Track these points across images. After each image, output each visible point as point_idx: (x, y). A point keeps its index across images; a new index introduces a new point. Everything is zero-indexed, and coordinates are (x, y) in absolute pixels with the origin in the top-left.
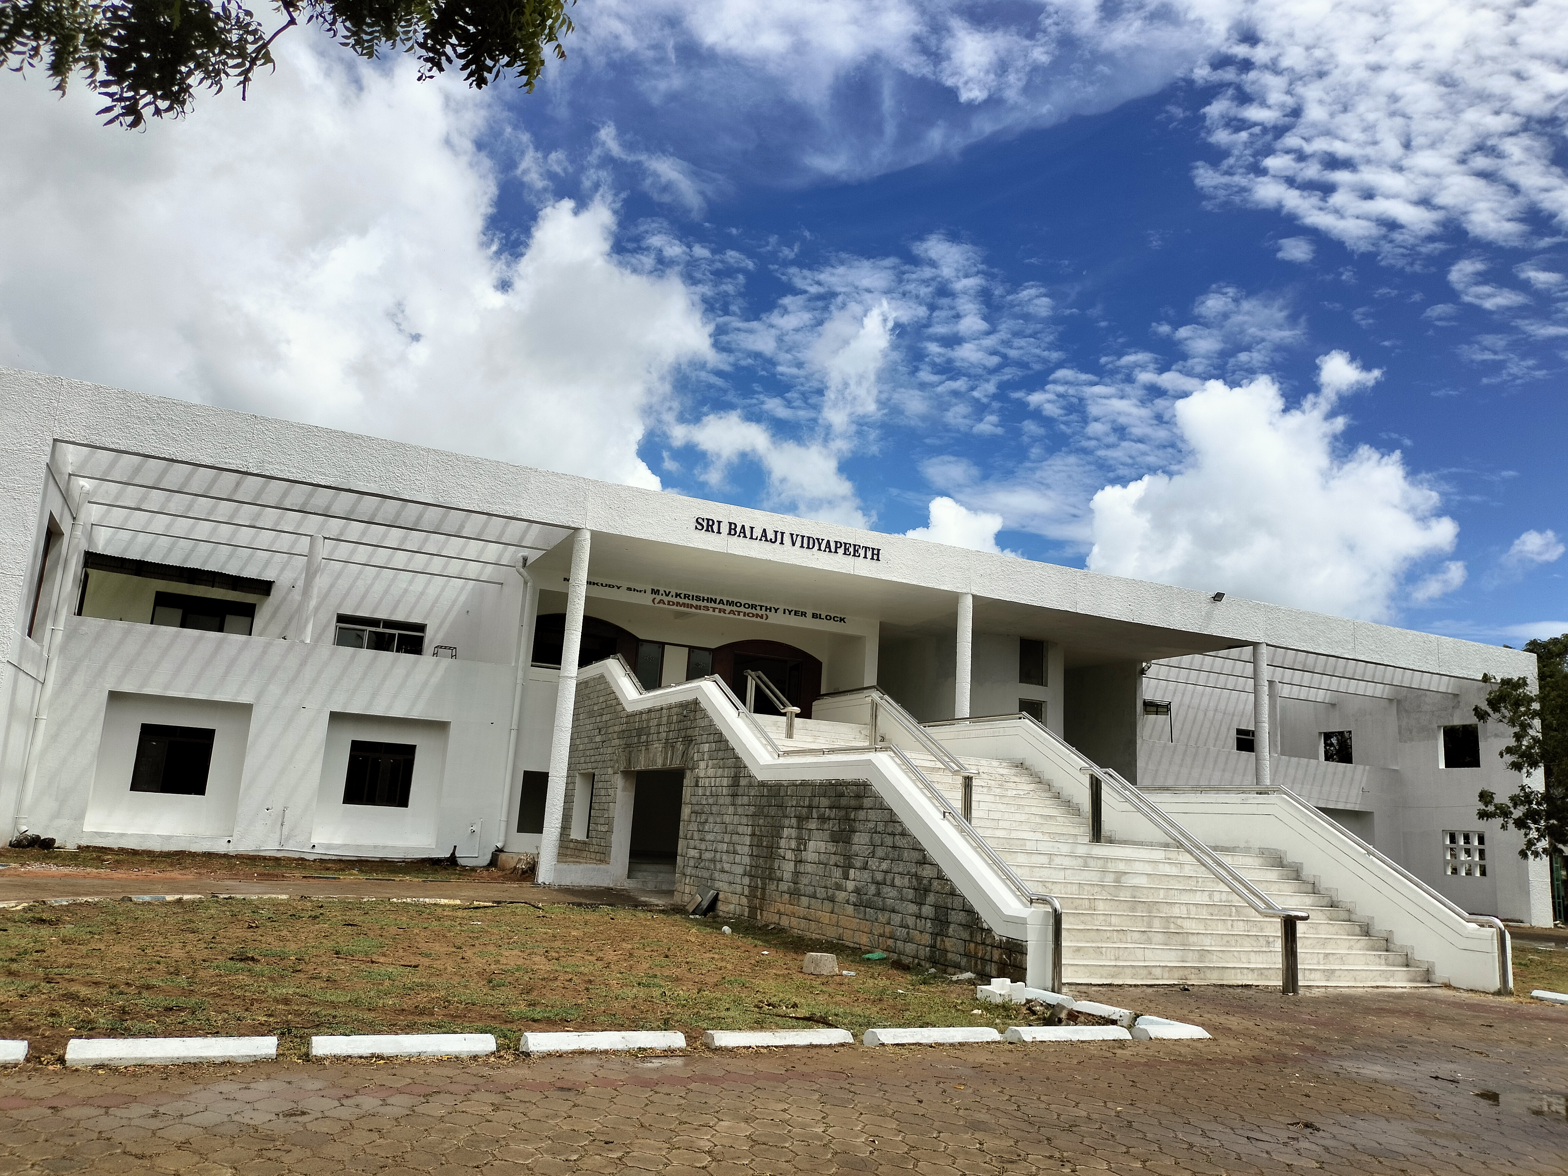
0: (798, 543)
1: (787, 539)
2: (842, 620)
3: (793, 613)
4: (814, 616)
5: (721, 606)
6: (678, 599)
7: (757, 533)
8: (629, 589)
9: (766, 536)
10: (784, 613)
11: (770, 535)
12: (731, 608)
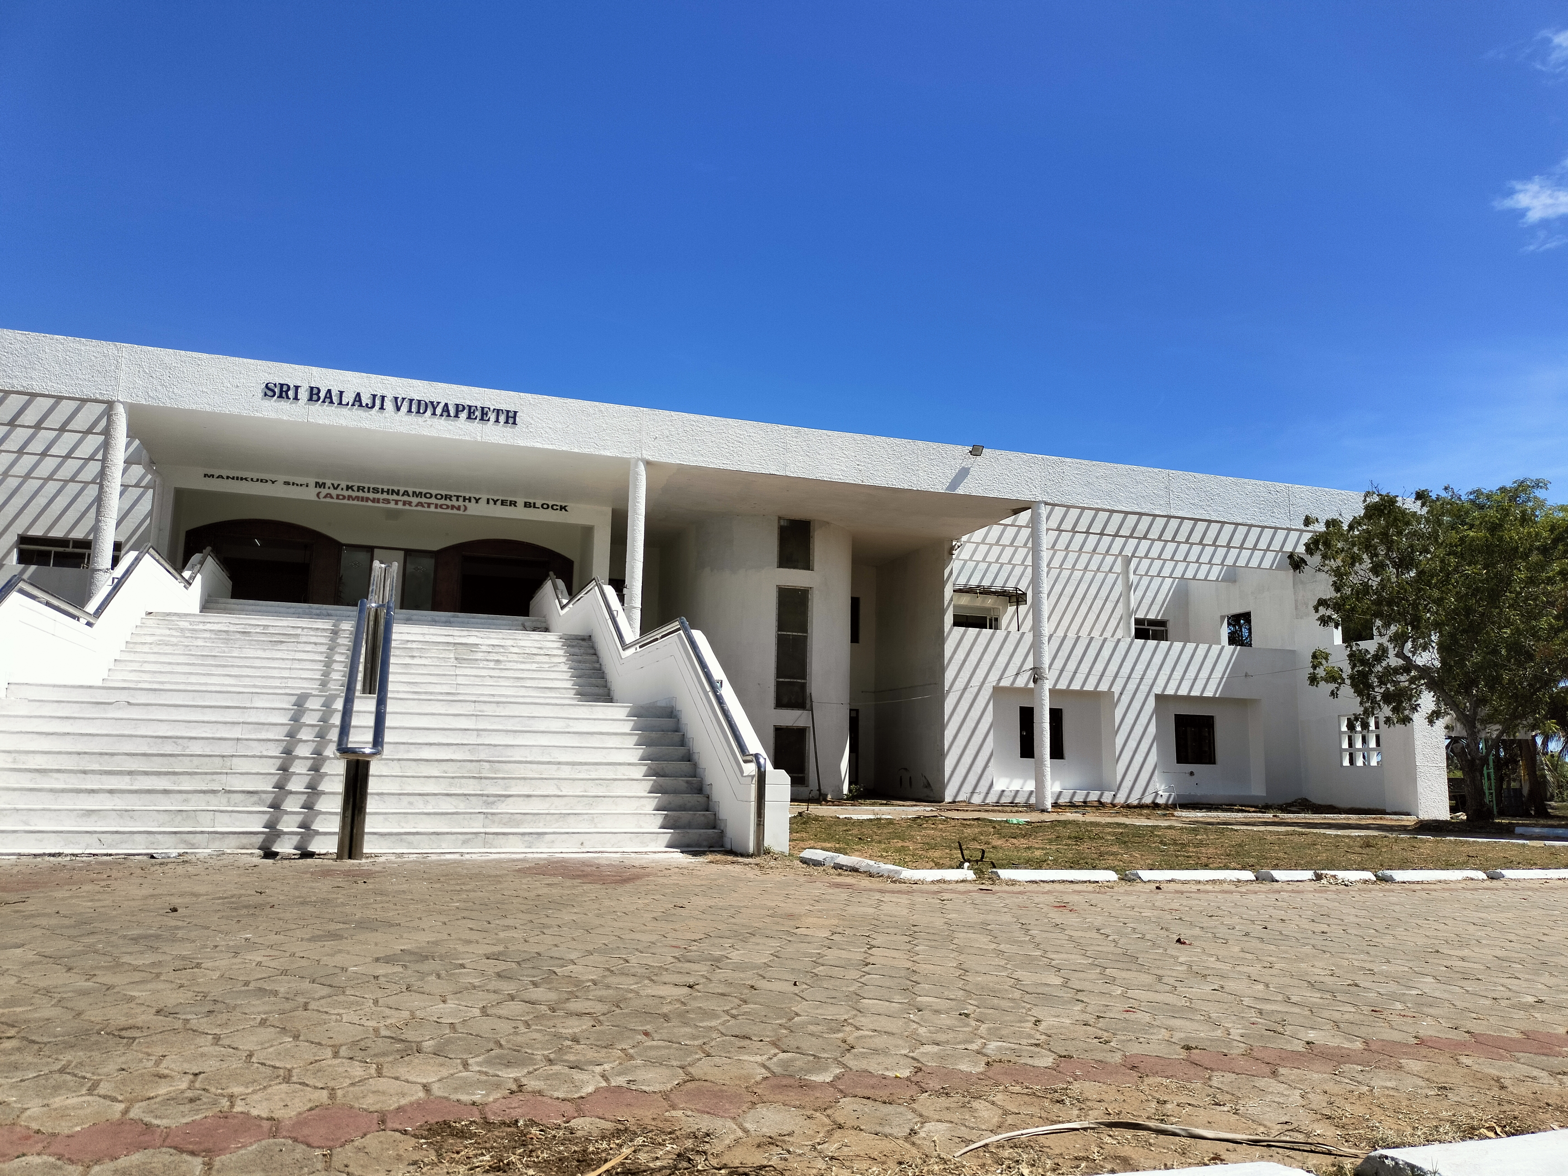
0: (405, 408)
1: (389, 405)
2: (563, 508)
3: (499, 503)
4: (527, 505)
5: (406, 498)
6: (350, 492)
7: (348, 398)
8: (287, 483)
9: (360, 401)
10: (488, 503)
11: (365, 400)
12: (419, 500)
